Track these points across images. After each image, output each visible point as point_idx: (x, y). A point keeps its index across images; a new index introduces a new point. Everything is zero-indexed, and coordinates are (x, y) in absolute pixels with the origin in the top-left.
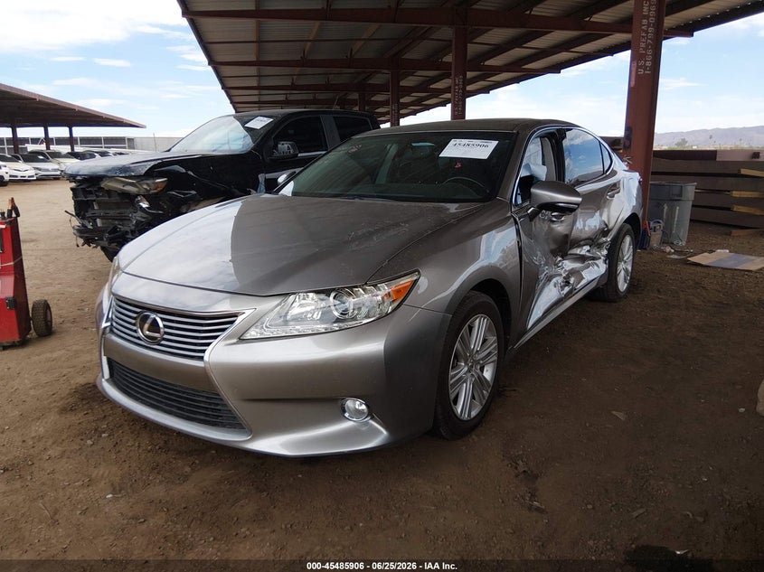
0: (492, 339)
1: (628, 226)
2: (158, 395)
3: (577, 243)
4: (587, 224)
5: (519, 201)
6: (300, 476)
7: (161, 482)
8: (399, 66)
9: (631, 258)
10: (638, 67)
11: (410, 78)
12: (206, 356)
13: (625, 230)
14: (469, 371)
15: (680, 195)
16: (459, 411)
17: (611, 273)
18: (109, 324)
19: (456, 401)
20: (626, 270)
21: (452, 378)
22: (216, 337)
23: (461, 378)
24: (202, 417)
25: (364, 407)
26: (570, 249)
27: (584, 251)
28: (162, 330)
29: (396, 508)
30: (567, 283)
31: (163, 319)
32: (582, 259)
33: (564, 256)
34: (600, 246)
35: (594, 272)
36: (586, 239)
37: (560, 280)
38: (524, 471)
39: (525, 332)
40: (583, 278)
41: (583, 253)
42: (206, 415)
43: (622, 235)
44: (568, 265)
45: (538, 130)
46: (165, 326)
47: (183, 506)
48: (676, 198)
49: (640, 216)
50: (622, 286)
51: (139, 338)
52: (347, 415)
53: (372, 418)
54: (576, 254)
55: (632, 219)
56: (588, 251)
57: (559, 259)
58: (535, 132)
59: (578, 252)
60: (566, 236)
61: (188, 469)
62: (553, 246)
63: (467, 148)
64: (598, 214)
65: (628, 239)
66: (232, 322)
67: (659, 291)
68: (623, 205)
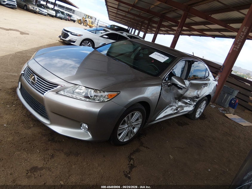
0: (140, 120)
1: (206, 98)
2: (30, 100)
3: (186, 98)
4: (192, 93)
5: (167, 80)
6: (64, 140)
7: (22, 126)
8: (163, 17)
9: (204, 108)
10: (234, 47)
11: (166, 22)
12: (45, 94)
13: (204, 99)
14: (128, 127)
15: (232, 93)
16: (120, 138)
17: (195, 111)
18: (24, 72)
19: (120, 135)
20: (201, 112)
21: (120, 128)
22: (50, 90)
23: (124, 128)
24: (39, 112)
25: (87, 127)
26: (182, 99)
27: (188, 101)
28: (36, 81)
29: (86, 161)
30: (177, 109)
31: (37, 78)
32: (186, 103)
33: (179, 100)
34: (194, 101)
35: (189, 109)
36: (189, 98)
37: (174, 108)
38: (131, 164)
39: (154, 121)
40: (183, 109)
41: (187, 101)
42: (40, 112)
43: (203, 100)
44: (180, 104)
45: (184, 58)
46: (37, 80)
47: (25, 136)
48: (230, 93)
49: (212, 96)
50: (197, 116)
51: (29, 81)
52: (82, 128)
53: (89, 131)
54: (184, 101)
55: (209, 96)
56: (189, 102)
57: (177, 101)
58: (183, 59)
59: (185, 101)
60: (182, 95)
61: (32, 125)
62: (176, 96)
63: (159, 56)
64: (197, 91)
65: (205, 102)
66: (56, 87)
67: (209, 122)
68: (207, 91)
